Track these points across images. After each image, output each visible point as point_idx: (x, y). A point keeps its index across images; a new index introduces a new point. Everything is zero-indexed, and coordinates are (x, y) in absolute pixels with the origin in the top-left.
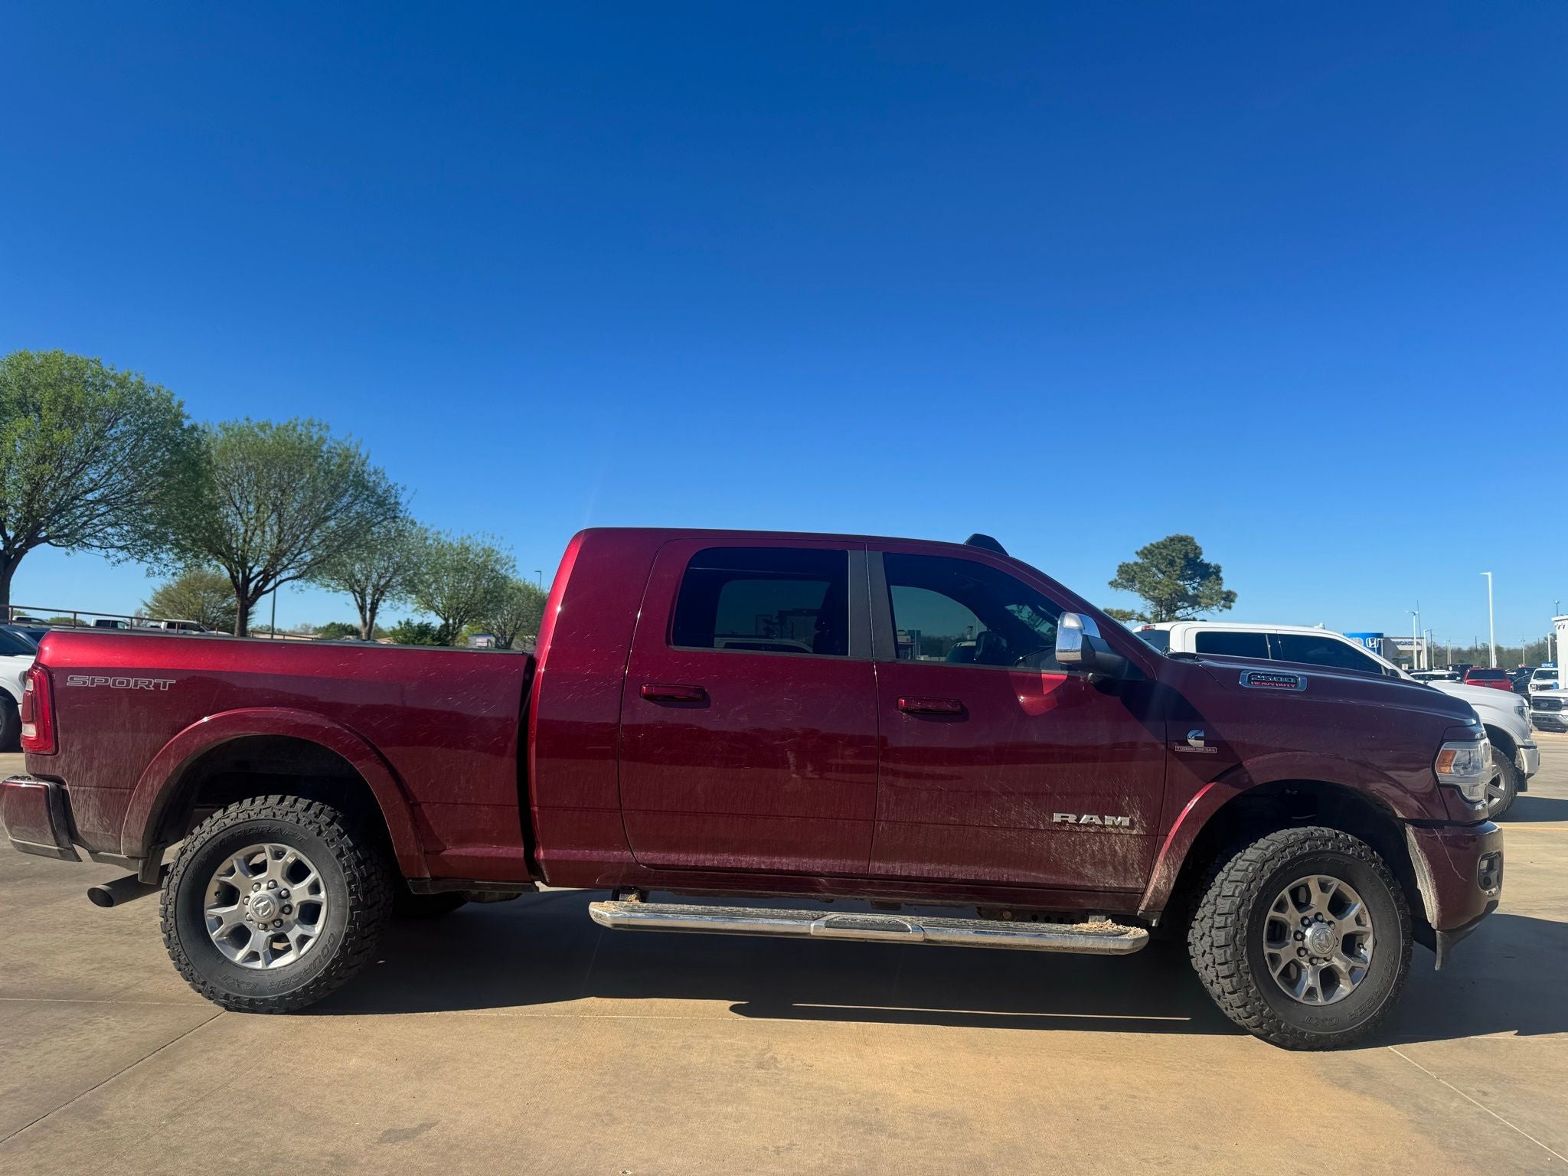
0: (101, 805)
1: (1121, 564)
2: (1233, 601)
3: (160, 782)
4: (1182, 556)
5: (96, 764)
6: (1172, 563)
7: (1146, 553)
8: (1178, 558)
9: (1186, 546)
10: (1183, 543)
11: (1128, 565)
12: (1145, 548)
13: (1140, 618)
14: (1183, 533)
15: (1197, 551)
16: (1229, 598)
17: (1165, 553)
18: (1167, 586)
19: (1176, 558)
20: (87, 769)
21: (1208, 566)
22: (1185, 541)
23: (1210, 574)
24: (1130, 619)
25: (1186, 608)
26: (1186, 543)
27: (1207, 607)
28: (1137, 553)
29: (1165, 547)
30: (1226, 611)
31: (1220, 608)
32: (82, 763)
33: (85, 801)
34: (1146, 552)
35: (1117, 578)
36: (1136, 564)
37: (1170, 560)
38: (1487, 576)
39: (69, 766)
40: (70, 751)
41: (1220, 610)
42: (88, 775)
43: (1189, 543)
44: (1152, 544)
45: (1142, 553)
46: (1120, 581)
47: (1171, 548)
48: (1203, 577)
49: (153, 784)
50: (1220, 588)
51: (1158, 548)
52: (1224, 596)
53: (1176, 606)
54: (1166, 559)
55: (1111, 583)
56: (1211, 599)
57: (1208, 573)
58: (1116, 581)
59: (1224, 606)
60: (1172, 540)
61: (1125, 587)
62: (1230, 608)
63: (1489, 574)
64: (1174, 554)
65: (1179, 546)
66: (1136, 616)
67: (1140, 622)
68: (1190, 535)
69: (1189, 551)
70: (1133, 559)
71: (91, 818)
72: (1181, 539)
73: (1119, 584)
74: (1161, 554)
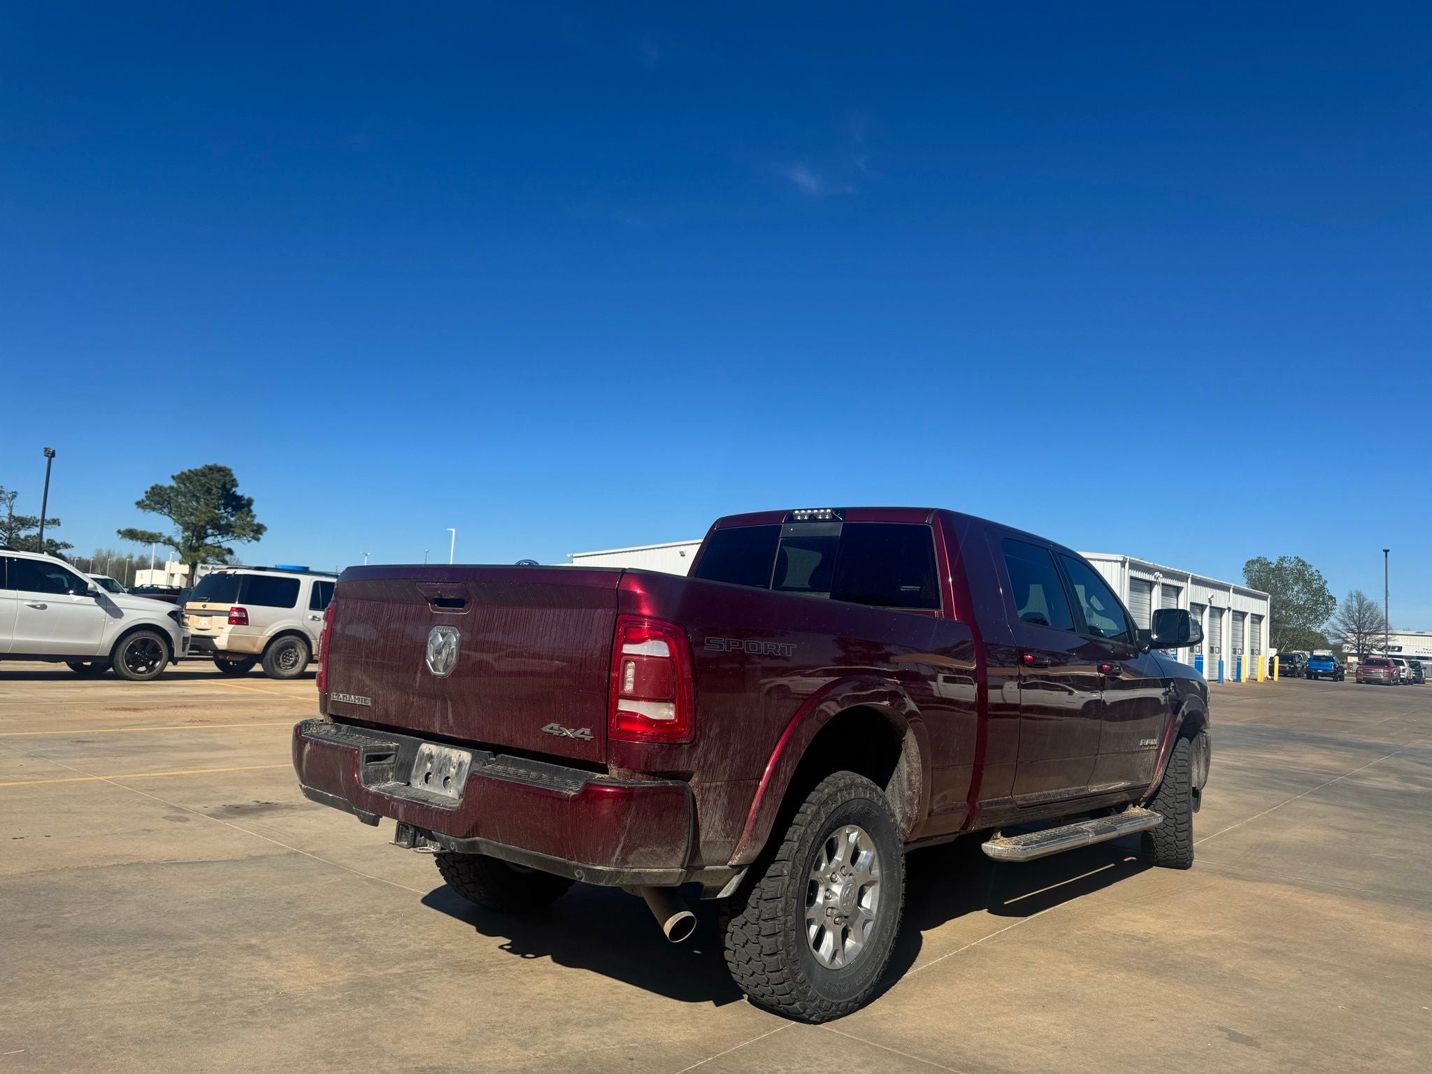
0: (728, 804)
1: (154, 485)
2: (261, 534)
3: (792, 768)
4: (220, 486)
5: (731, 752)
6: (209, 491)
7: (182, 478)
8: (216, 487)
9: (224, 477)
10: (221, 473)
11: (161, 488)
12: (183, 473)
13: (167, 542)
14: (221, 464)
15: (234, 483)
16: (258, 530)
17: (203, 480)
18: (205, 513)
19: (214, 488)
20: (722, 759)
21: (240, 498)
22: (223, 471)
23: (243, 506)
24: (156, 542)
25: (216, 536)
26: (224, 474)
27: (239, 536)
28: (173, 477)
29: (204, 475)
30: (254, 542)
31: (250, 539)
32: (718, 751)
33: (715, 801)
34: (184, 477)
35: (145, 499)
36: (172, 488)
37: (208, 487)
38: (452, 532)
39: (705, 756)
40: (709, 737)
41: (249, 541)
42: (723, 766)
43: (227, 474)
44: (190, 471)
45: (179, 477)
46: (148, 502)
47: (209, 477)
48: (235, 508)
49: (786, 770)
50: (253, 521)
51: (197, 475)
52: (255, 528)
53: (205, 533)
54: (204, 487)
55: (139, 504)
56: (244, 530)
57: (241, 505)
58: (143, 501)
59: (254, 538)
60: (210, 468)
61: (154, 509)
62: (258, 539)
63: (453, 530)
64: (212, 483)
65: (217, 476)
66: (162, 540)
67: (167, 546)
68: (228, 466)
69: (227, 482)
70: (168, 483)
71: (716, 824)
72: (220, 470)
73: (147, 505)
74: (199, 481)
